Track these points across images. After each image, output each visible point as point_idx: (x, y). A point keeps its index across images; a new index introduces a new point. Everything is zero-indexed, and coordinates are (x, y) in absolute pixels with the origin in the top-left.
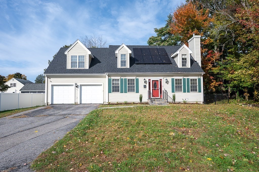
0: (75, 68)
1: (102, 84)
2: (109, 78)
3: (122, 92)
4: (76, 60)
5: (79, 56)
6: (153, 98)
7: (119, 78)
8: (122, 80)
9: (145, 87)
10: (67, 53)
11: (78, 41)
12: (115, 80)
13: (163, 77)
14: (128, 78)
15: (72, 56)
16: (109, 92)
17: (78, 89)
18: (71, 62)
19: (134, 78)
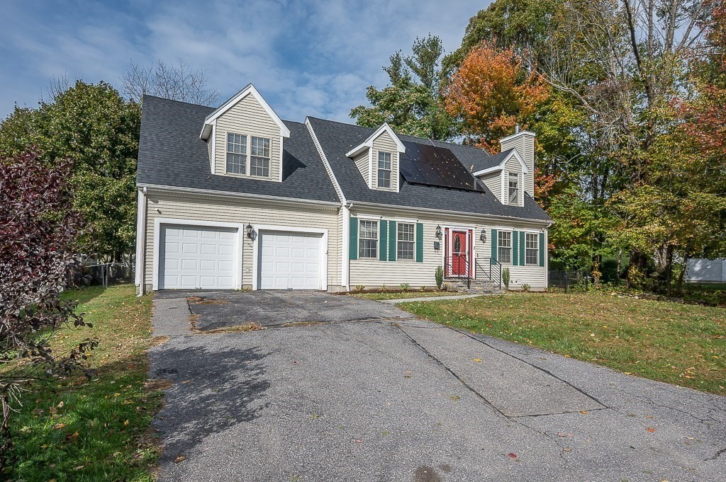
0: (240, 176)
1: (325, 231)
2: (352, 216)
3: (383, 258)
4: (244, 148)
5: (253, 138)
6: (454, 276)
7: (377, 218)
8: (383, 223)
9: (437, 246)
10: (214, 123)
11: (252, 90)
12: (368, 222)
13: (474, 225)
14: (398, 220)
15: (230, 135)
16: (352, 256)
17: (252, 242)
18: (225, 152)
19: (413, 221)
